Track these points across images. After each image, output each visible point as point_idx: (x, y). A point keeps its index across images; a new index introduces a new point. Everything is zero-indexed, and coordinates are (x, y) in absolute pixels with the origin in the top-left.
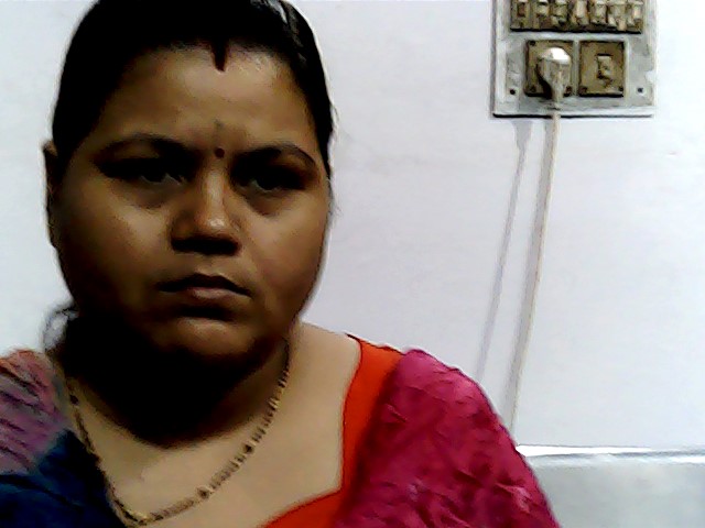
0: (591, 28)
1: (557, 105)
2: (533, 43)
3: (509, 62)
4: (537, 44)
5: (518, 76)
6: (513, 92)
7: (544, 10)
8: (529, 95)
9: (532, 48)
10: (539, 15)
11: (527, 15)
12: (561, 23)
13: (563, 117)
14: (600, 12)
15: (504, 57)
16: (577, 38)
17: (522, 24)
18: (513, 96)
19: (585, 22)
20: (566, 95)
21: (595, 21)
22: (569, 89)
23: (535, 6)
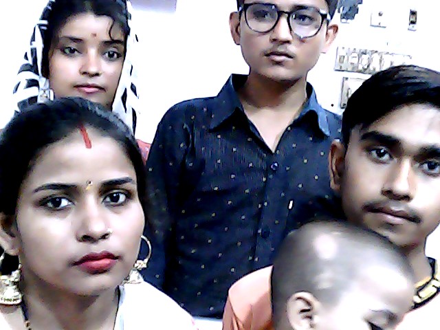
2: (347, 79)
6: (332, 105)
7: (355, 61)
8: (342, 108)
9: (345, 82)
10: (352, 64)
11: (345, 63)
12: (364, 69)
17: (341, 67)
23: (350, 58)
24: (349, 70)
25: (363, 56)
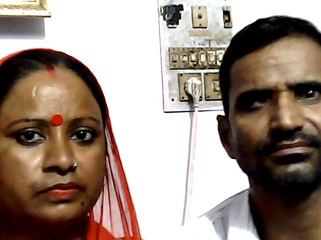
0: (208, 67)
1: (196, 105)
2: (181, 75)
3: (169, 85)
4: (183, 75)
5: (175, 92)
6: (173, 100)
7: (185, 59)
8: (181, 101)
9: (181, 77)
10: (183, 61)
11: (178, 62)
12: (194, 65)
13: (199, 111)
14: (213, 59)
15: (167, 82)
16: (202, 72)
17: (175, 66)
18: (173, 102)
19: (206, 64)
20: (200, 100)
21: (210, 63)
22: (201, 97)
23: (181, 57)
24: (181, 67)
25: (192, 54)
